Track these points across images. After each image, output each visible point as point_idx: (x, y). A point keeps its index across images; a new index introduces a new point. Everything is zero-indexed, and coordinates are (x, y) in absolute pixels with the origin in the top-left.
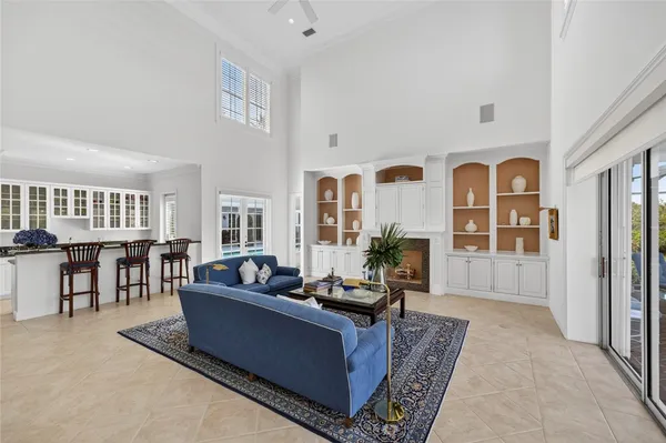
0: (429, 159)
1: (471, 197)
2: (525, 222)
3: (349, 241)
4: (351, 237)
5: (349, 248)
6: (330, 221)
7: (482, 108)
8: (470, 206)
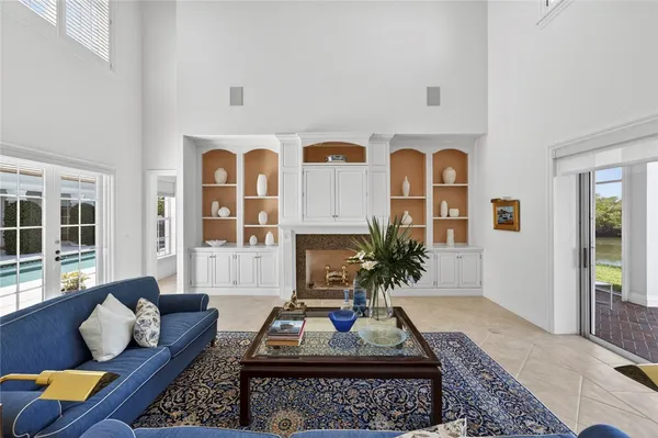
0: (374, 138)
1: (407, 186)
2: (455, 213)
3: (253, 239)
4: (256, 234)
5: (253, 250)
6: (224, 213)
7: (430, 90)
8: (406, 196)
